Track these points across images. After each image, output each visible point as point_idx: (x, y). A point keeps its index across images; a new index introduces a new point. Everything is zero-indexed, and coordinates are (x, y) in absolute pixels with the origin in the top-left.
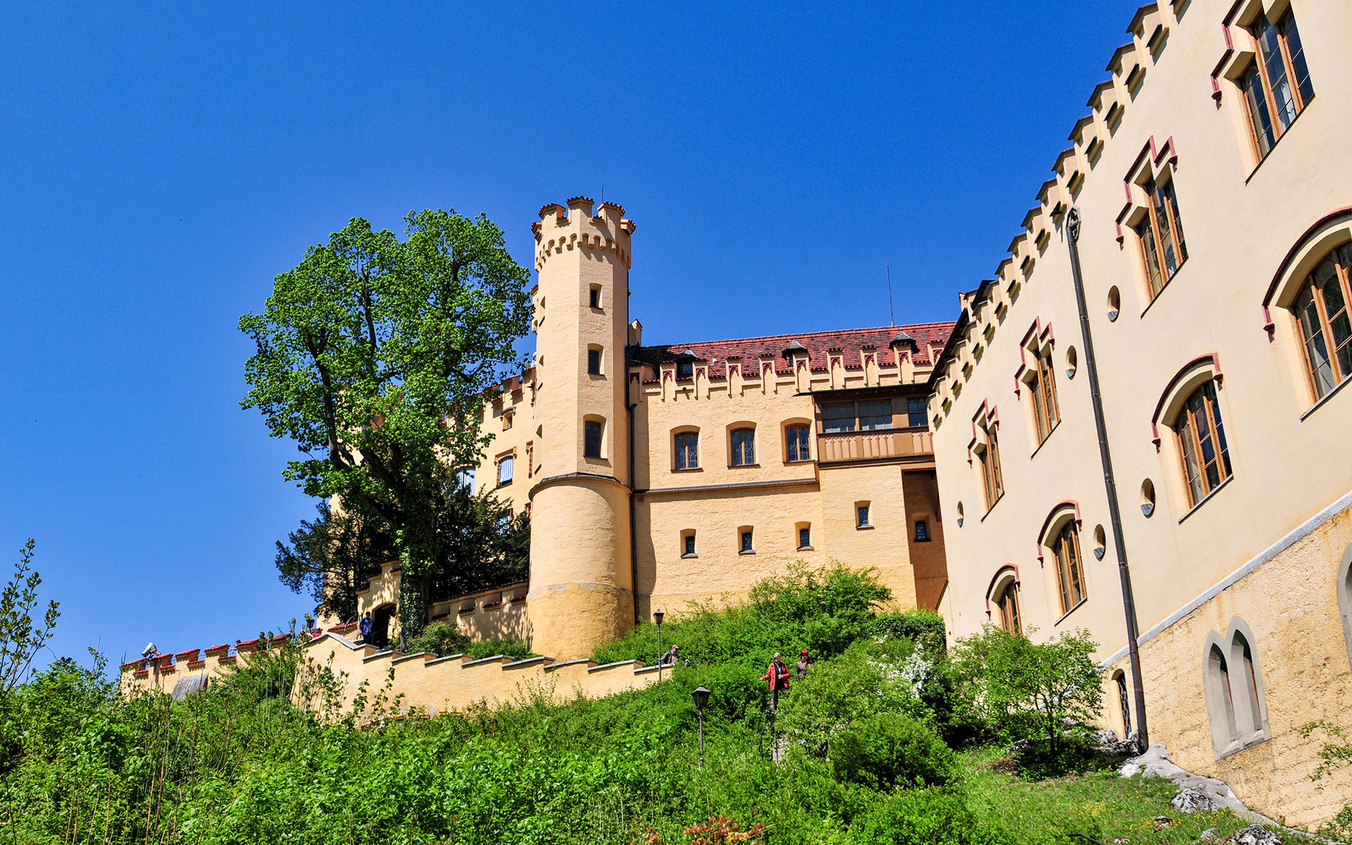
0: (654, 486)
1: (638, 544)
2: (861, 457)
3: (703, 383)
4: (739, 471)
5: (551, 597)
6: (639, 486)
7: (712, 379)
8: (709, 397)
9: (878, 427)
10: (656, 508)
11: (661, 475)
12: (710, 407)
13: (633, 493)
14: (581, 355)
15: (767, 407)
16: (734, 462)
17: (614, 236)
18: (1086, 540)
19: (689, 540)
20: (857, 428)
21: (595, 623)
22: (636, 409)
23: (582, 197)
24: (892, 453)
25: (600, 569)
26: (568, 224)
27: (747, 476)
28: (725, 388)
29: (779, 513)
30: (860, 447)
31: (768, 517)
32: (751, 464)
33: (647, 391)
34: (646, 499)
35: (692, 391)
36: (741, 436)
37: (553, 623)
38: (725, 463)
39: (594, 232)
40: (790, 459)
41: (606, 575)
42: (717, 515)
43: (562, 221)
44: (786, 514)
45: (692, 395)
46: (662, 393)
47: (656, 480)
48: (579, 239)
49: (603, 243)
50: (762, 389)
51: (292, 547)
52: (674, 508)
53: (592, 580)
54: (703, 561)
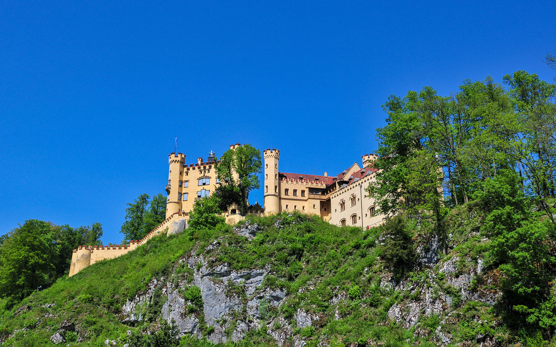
0: (282, 197)
1: (280, 206)
2: (314, 198)
3: (290, 182)
4: (295, 196)
8: (290, 184)
9: (317, 194)
10: (282, 200)
11: (283, 195)
12: (291, 186)
13: (279, 198)
14: (275, 175)
15: (299, 187)
17: (279, 156)
18: (358, 218)
19: (287, 206)
20: (314, 194)
23: (275, 149)
24: (319, 198)
27: (296, 198)
28: (293, 183)
29: (300, 204)
30: (314, 196)
33: (282, 182)
36: (295, 191)
38: (292, 195)
39: (276, 155)
40: (302, 196)
42: (291, 203)
43: (272, 152)
45: (288, 184)
46: (284, 182)
48: (274, 156)
49: (277, 157)
50: (298, 184)
52: (285, 201)
54: (289, 210)
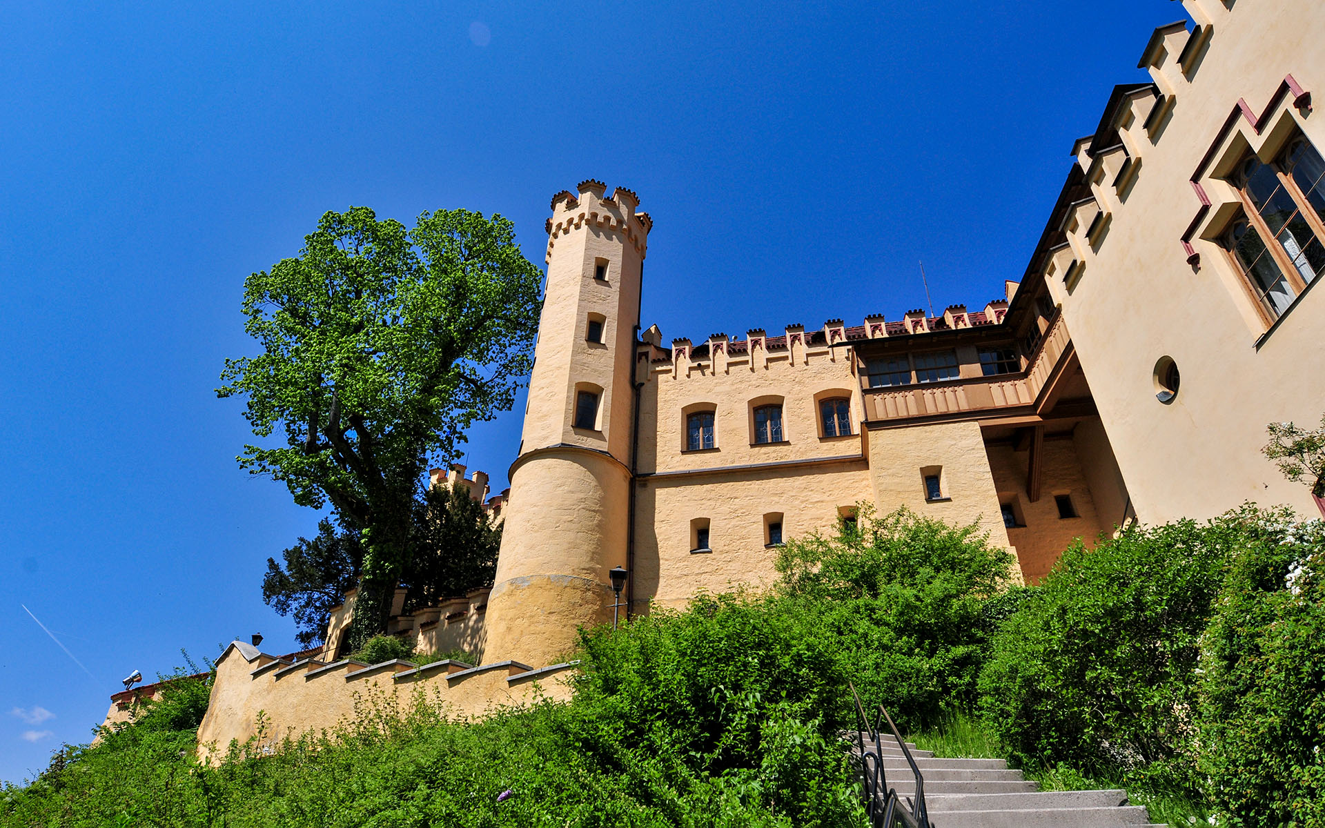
0: (660, 470)
1: (637, 537)
2: (923, 413)
3: (721, 359)
4: (764, 450)
5: (511, 594)
6: (642, 469)
7: (732, 352)
8: (727, 372)
9: (942, 379)
10: (661, 494)
11: (669, 457)
12: (729, 382)
13: (634, 477)
14: (579, 322)
15: (797, 380)
16: (759, 440)
17: (626, 218)
19: (701, 533)
20: (914, 381)
21: (565, 629)
22: (643, 388)
23: (593, 180)
24: (964, 407)
25: (580, 559)
26: (578, 206)
27: (775, 455)
28: (747, 362)
29: (816, 497)
30: (920, 402)
31: (802, 502)
32: (778, 440)
33: (657, 369)
34: (649, 485)
35: (708, 366)
36: (766, 413)
37: (509, 629)
38: (747, 441)
39: (603, 213)
40: (827, 434)
41: (587, 566)
42: (738, 500)
43: (572, 205)
44: (825, 497)
45: (708, 372)
46: (674, 371)
47: (664, 462)
48: (587, 218)
49: (613, 222)
50: (790, 360)
51: (283, 565)
52: (685, 494)
53: (568, 572)
54: (719, 557)
